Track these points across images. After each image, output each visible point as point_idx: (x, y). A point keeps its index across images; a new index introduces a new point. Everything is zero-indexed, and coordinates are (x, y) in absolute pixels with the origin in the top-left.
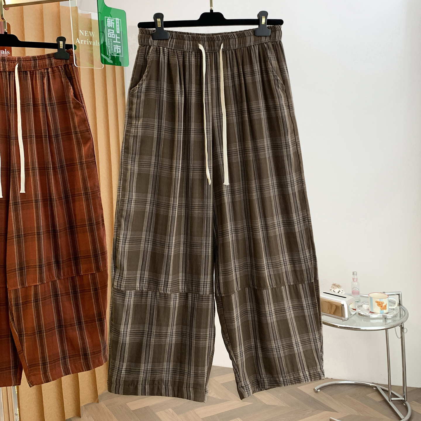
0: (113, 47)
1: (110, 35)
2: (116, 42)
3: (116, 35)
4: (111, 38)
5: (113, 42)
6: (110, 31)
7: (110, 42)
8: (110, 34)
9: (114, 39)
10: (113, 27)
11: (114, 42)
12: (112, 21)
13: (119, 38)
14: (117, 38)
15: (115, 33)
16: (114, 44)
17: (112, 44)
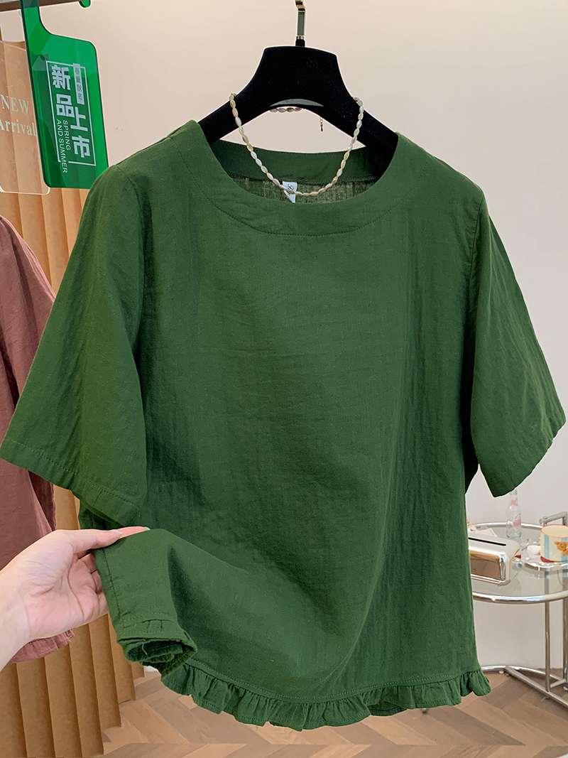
0: (72, 142)
1: (61, 110)
2: (78, 127)
3: (76, 108)
4: (65, 118)
5: (69, 127)
6: (61, 99)
7: (64, 129)
8: (63, 107)
9: (72, 121)
10: (69, 89)
11: (72, 127)
12: (66, 73)
13: (84, 117)
14: (79, 116)
15: (74, 104)
16: (73, 133)
17: (67, 134)
